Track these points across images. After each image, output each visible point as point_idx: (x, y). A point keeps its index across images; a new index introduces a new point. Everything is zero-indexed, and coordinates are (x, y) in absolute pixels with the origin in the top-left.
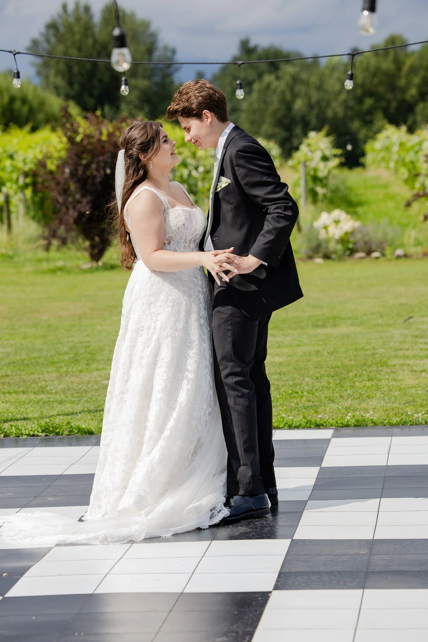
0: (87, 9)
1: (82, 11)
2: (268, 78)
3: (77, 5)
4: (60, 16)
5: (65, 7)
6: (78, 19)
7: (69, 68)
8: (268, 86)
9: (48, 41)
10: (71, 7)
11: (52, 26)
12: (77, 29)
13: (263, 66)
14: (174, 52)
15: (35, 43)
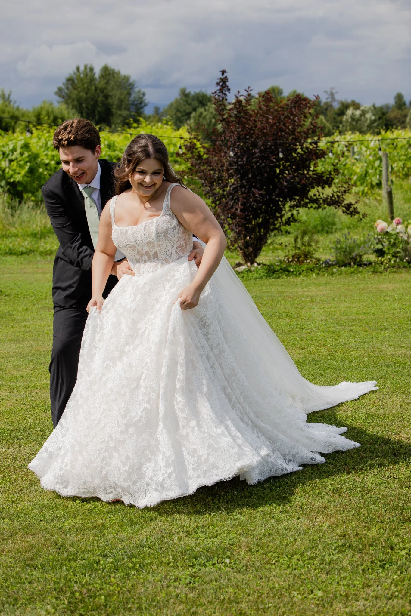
0: (92, 69)
1: (88, 70)
2: (201, 110)
3: (86, 67)
4: (75, 73)
5: (78, 69)
6: (86, 75)
7: (80, 104)
8: (201, 114)
9: (67, 88)
10: (82, 68)
11: (70, 80)
12: (85, 81)
13: (196, 103)
14: (144, 94)
15: (60, 90)
